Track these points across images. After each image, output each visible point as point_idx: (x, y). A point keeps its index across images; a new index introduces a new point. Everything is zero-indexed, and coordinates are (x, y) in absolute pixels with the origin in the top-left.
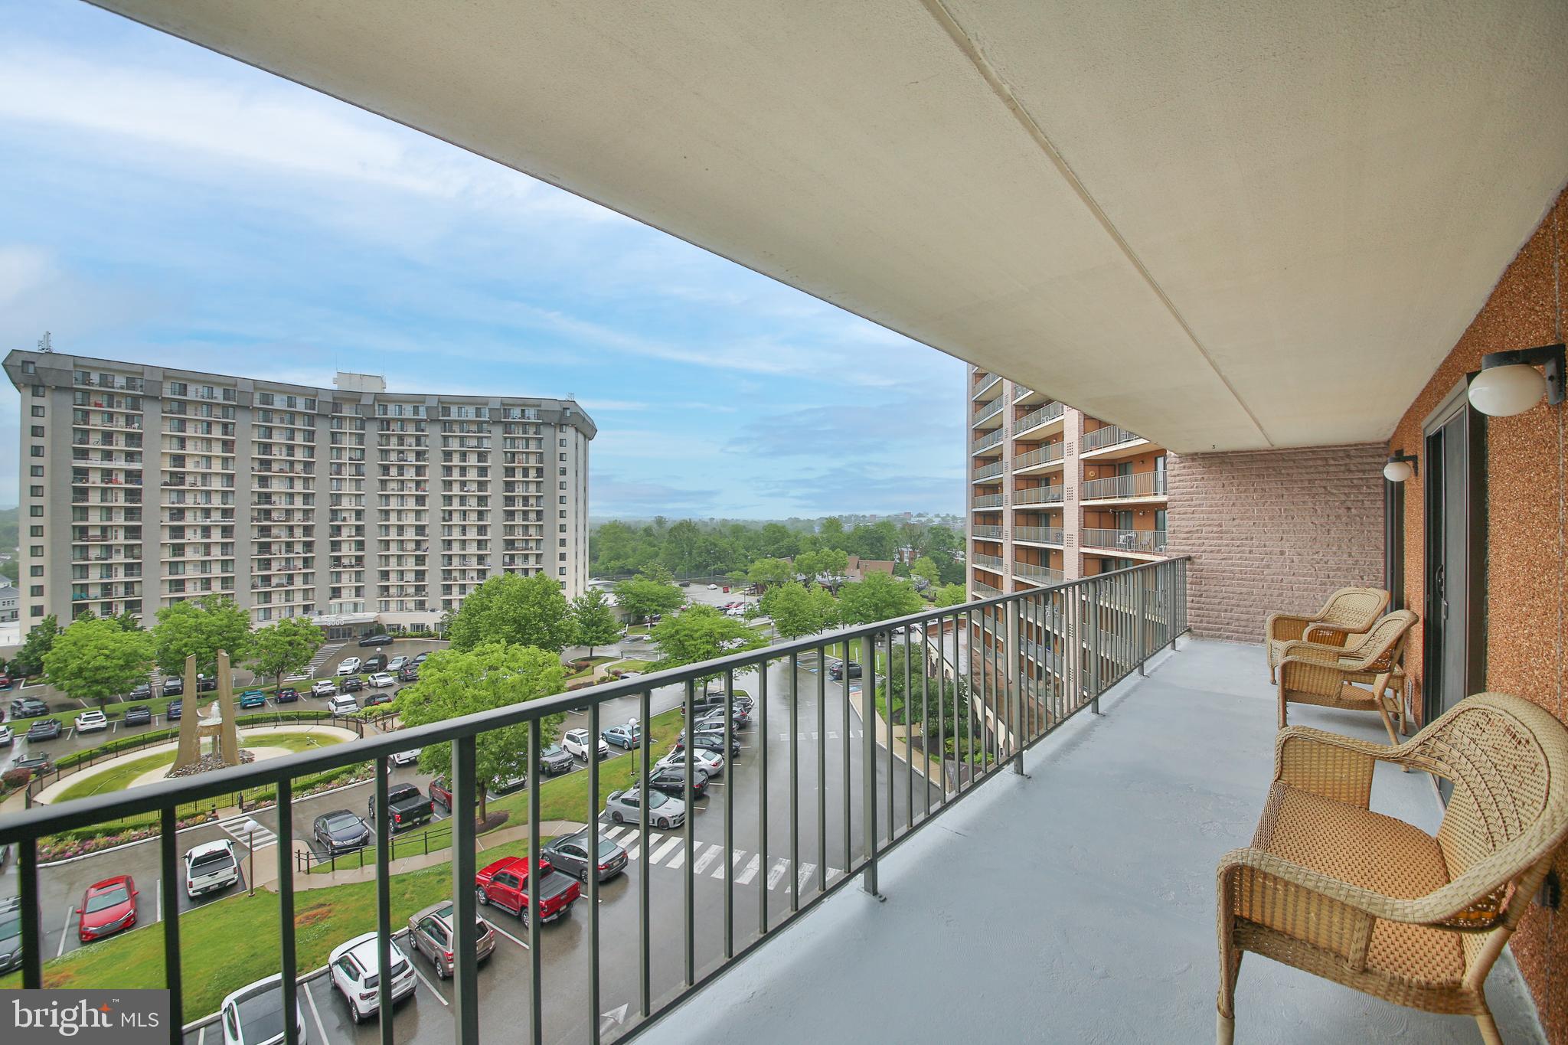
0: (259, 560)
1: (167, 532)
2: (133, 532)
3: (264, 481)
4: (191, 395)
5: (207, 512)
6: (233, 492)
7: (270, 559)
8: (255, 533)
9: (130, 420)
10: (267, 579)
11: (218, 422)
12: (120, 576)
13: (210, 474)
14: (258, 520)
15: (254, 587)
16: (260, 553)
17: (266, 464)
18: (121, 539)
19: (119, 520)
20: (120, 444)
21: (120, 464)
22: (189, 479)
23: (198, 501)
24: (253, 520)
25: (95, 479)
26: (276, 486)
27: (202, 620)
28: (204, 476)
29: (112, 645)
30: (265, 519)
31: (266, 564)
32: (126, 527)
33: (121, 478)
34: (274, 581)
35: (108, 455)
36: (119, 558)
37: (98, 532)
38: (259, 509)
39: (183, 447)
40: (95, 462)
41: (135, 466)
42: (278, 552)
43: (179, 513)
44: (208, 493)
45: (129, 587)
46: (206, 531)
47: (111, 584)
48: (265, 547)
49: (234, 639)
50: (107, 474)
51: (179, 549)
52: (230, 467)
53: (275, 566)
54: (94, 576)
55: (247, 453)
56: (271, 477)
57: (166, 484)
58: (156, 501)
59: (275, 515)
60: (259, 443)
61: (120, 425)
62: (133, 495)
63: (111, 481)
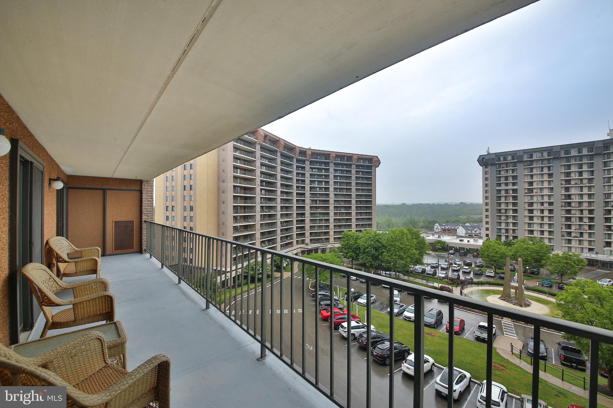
0: (565, 224)
1: (527, 212)
2: (515, 211)
3: (567, 189)
4: (534, 158)
5: (542, 204)
6: (553, 195)
7: (571, 225)
8: (564, 212)
9: (513, 171)
10: (569, 234)
11: (546, 166)
12: (511, 227)
13: (543, 188)
14: (565, 207)
15: (563, 236)
16: (566, 221)
17: (568, 182)
18: (511, 213)
19: (510, 207)
20: (510, 180)
21: (510, 187)
22: (535, 191)
23: (539, 199)
24: (562, 206)
25: (503, 193)
26: (573, 191)
27: (529, 246)
28: (541, 189)
29: (497, 249)
30: (568, 206)
31: (569, 226)
32: (513, 209)
33: (511, 192)
34: (573, 235)
35: (507, 184)
36: (511, 220)
37: (504, 211)
38: (565, 202)
39: (532, 178)
40: (503, 187)
41: (515, 187)
42: (575, 222)
43: (531, 204)
44: (543, 196)
45: (514, 230)
46: (542, 211)
47: (508, 229)
48: (568, 219)
49: (542, 256)
50: (507, 191)
51: (531, 218)
52: (552, 184)
53: (573, 228)
54: (503, 226)
55: (559, 178)
56: (571, 187)
57: (526, 193)
58: (523, 200)
59: (573, 205)
60: (565, 173)
61: (510, 173)
62: (515, 198)
63: (507, 193)
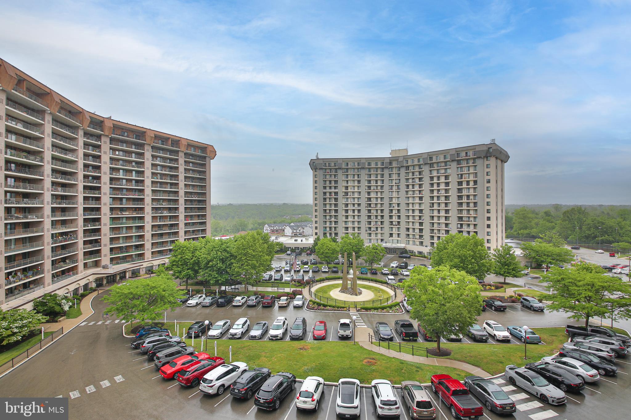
0: (368, 221)
1: (344, 211)
2: (336, 211)
3: (369, 193)
4: (349, 167)
5: (354, 205)
6: (360, 198)
7: (371, 221)
8: (367, 212)
9: (335, 176)
10: (370, 228)
11: (356, 174)
12: (333, 225)
13: (354, 192)
14: (367, 207)
15: (366, 231)
16: (368, 219)
17: (369, 187)
18: (333, 213)
19: (333, 208)
20: (333, 184)
21: (333, 190)
22: (349, 194)
23: (352, 201)
24: (366, 207)
25: (328, 194)
26: (373, 195)
28: (353, 192)
29: (330, 246)
30: (369, 207)
31: (370, 223)
32: (335, 210)
33: (333, 194)
34: (372, 229)
35: (330, 188)
36: (333, 219)
37: (329, 211)
38: (368, 203)
39: (347, 183)
40: (328, 190)
41: (336, 190)
42: (373, 219)
43: (347, 205)
44: (354, 198)
45: (335, 228)
46: (354, 210)
47: (331, 227)
48: (369, 217)
50: (330, 193)
51: (347, 217)
52: (360, 189)
53: (372, 223)
54: (328, 224)
55: (364, 183)
56: (371, 192)
57: (344, 196)
58: (342, 201)
59: (372, 205)
60: (367, 180)
61: (333, 178)
62: (336, 199)
63: (331, 196)
